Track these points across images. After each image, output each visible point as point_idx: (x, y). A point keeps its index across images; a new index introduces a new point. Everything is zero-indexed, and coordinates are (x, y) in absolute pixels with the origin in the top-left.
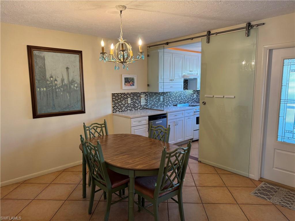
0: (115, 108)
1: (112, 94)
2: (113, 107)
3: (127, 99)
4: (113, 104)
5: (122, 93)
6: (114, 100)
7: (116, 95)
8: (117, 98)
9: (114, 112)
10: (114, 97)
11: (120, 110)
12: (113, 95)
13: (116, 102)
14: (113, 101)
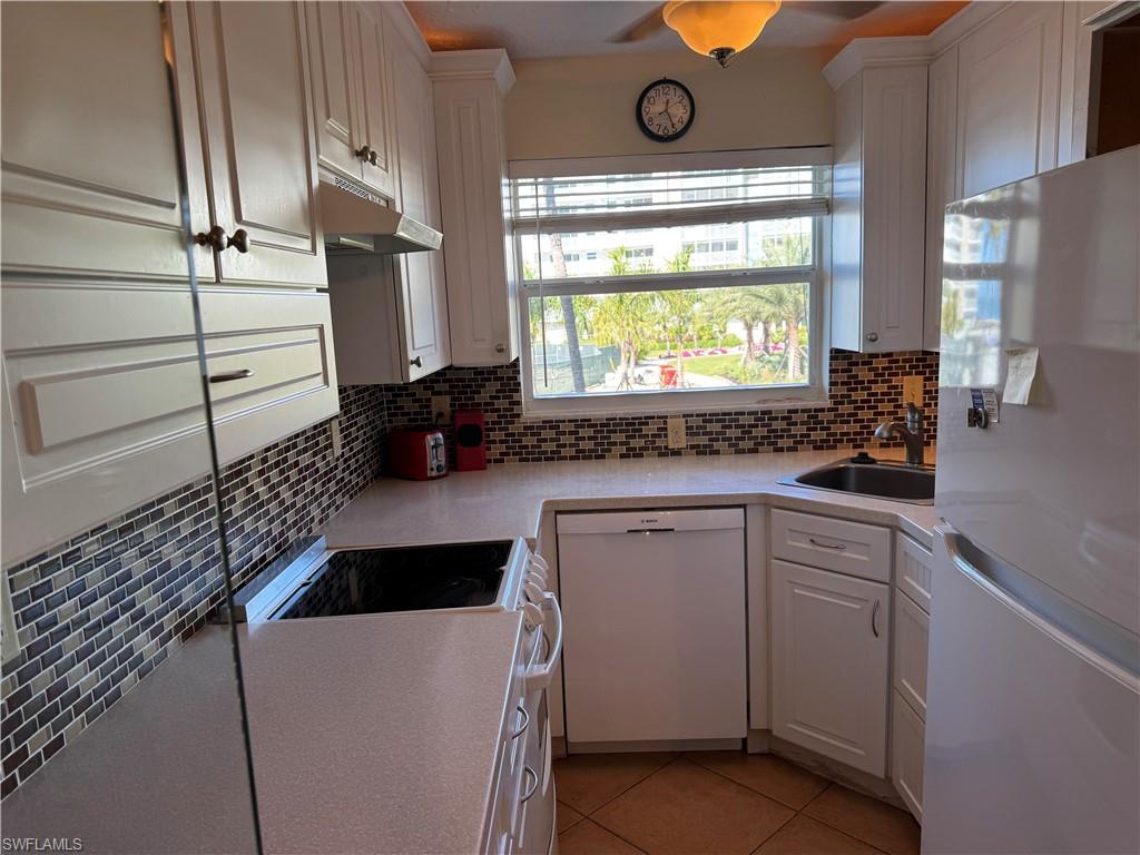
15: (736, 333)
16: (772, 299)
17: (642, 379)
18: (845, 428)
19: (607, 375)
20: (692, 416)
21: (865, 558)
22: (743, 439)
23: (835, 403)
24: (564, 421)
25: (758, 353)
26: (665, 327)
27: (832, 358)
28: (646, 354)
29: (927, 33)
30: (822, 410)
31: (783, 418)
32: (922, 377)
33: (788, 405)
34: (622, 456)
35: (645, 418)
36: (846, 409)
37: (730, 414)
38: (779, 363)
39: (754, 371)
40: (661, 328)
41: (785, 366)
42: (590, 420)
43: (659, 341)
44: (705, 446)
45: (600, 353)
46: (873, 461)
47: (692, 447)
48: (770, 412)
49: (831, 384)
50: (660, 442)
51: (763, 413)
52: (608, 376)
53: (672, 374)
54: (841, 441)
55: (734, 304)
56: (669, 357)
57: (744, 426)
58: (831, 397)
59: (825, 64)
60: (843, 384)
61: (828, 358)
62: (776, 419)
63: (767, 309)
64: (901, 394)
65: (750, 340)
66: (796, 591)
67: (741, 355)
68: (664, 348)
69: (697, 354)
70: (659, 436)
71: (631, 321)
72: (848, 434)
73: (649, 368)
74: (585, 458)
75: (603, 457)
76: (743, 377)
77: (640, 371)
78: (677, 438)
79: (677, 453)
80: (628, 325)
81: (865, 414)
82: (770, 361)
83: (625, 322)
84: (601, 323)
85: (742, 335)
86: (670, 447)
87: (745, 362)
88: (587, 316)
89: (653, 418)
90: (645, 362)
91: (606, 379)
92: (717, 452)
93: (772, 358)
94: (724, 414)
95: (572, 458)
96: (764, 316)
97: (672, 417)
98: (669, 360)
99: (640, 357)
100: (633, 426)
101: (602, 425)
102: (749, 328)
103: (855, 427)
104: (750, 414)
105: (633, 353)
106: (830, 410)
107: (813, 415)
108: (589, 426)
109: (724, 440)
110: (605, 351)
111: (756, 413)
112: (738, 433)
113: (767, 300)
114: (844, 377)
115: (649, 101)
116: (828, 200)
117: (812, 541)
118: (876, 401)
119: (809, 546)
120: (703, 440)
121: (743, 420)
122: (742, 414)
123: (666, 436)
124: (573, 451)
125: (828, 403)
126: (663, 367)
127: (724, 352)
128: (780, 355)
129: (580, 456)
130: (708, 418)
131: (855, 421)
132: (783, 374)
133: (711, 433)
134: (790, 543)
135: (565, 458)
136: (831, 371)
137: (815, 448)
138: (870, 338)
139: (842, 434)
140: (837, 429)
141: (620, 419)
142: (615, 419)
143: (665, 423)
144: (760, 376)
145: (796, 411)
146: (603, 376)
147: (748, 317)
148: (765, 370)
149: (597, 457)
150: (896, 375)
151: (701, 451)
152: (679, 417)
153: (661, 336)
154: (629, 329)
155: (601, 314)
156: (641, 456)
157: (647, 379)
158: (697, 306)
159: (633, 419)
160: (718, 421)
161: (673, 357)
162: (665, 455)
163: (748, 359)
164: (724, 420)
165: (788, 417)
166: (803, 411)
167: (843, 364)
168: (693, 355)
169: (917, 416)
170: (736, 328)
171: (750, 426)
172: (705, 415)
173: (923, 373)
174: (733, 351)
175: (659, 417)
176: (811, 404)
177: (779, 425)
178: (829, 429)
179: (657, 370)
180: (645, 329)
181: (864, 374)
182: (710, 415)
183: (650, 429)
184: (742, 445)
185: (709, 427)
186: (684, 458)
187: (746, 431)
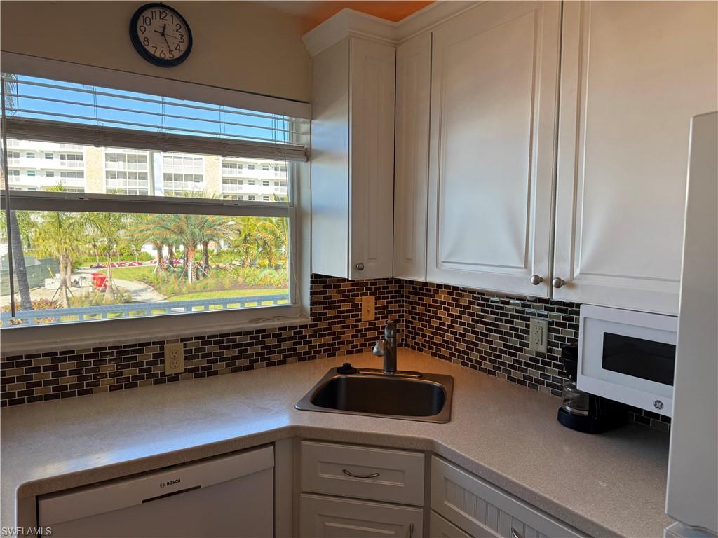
15: (148, 252)
16: (176, 230)
17: (77, 283)
18: (322, 341)
19: (46, 280)
20: (191, 339)
21: (398, 484)
22: (239, 358)
23: (315, 320)
24: (38, 356)
25: (166, 266)
26: (95, 246)
27: (312, 282)
28: (80, 264)
29: (396, 21)
30: (305, 326)
31: (275, 336)
32: (373, 297)
33: (278, 323)
34: (112, 389)
35: (140, 345)
36: (323, 324)
37: (228, 335)
38: (182, 273)
39: (163, 277)
40: (91, 246)
41: (186, 275)
42: (73, 352)
43: (90, 255)
44: (203, 368)
45: (40, 263)
46: (355, 371)
47: (191, 370)
48: (263, 331)
49: (312, 304)
50: (155, 370)
51: (258, 332)
52: (48, 281)
53: (103, 279)
54: (319, 352)
55: (149, 232)
56: (98, 267)
57: (240, 345)
58: (312, 315)
59: (304, 33)
60: (321, 303)
61: (309, 282)
62: (269, 336)
63: (173, 237)
64: (360, 310)
65: (160, 256)
66: (327, 524)
67: (155, 267)
68: (94, 261)
69: (120, 265)
70: (155, 363)
71: (67, 240)
72: (324, 345)
73: (83, 275)
74: (64, 396)
75: (88, 392)
76: (156, 282)
77: (76, 277)
78: (175, 362)
79: (175, 378)
80: (65, 243)
81: (336, 328)
82: (174, 271)
83: (63, 241)
84: (41, 240)
85: (154, 253)
86: (167, 373)
87: (157, 271)
88: (30, 235)
89: (148, 344)
90: (79, 271)
91: (46, 283)
92: (215, 373)
93: (176, 269)
94: (222, 335)
95: (48, 398)
96: (171, 242)
97: (169, 342)
98: (98, 270)
99: (75, 267)
100: (127, 353)
101: (88, 356)
102: (159, 249)
103: (329, 339)
104: (246, 333)
105: (69, 264)
106: (311, 326)
107: (298, 331)
108: (71, 359)
109: (222, 360)
110: (44, 262)
111: (251, 332)
112: (235, 352)
113: (173, 231)
114: (320, 298)
115: (145, 21)
116: (306, 149)
117: (344, 471)
118: (344, 317)
119: (341, 477)
120: (201, 363)
121: (241, 340)
122: (240, 334)
123: (163, 362)
124: (50, 390)
125: (309, 321)
126: (94, 274)
127: (140, 264)
128: (181, 268)
129: (60, 393)
130: (205, 340)
131: (329, 334)
132: (184, 280)
133: (210, 355)
134: (321, 475)
135: (39, 399)
136: (312, 293)
137: (300, 360)
138: (358, 268)
139: (321, 346)
140: (317, 341)
141: (110, 348)
142: (105, 348)
143: (162, 348)
144: (168, 281)
145: (284, 329)
146: (43, 281)
147: (158, 241)
148: (172, 277)
149: (81, 393)
150: (357, 295)
151: (198, 373)
152: (176, 341)
153: (91, 252)
154: (65, 246)
155: (40, 234)
156: (135, 385)
157: (82, 283)
158: (122, 232)
159: (125, 347)
160: (216, 343)
161: (101, 267)
162: (163, 382)
163: (159, 270)
164: (222, 342)
165: (279, 334)
166: (291, 328)
167: (320, 287)
168: (117, 266)
169: (392, 332)
170: (149, 249)
171: (247, 345)
172: (204, 337)
173: (374, 294)
174: (146, 264)
175: (155, 343)
176: (297, 322)
177: (271, 342)
178: (310, 342)
179: (90, 277)
180: (80, 247)
181: (335, 295)
182: (209, 337)
183: (146, 356)
184: (239, 363)
185: (208, 349)
186: (181, 383)
187: (242, 349)
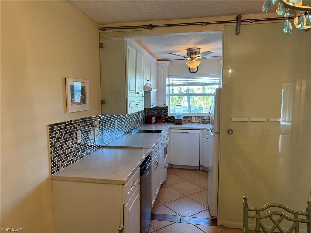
0: (56, 159)
1: (50, 126)
2: (51, 158)
3: (76, 133)
4: (51, 153)
5: (68, 122)
6: (54, 140)
7: (56, 128)
8: (58, 135)
9: (54, 172)
10: (53, 134)
11: (65, 163)
12: (51, 128)
13: (57, 144)
14: (51, 144)
20: (196, 117)
44: (198, 122)
47: (196, 122)
50: (190, 121)
51: (208, 117)
78: (193, 120)
79: (193, 123)
89: (189, 117)
92: (200, 123)
94: (202, 117)
97: (193, 117)
100: (186, 118)
104: (206, 117)
109: (201, 121)
112: (204, 120)
121: (205, 118)
130: (199, 117)
141: (184, 117)
143: (191, 118)
156: (187, 123)
162: (191, 123)
183: (189, 119)
184: (204, 122)
185: (199, 119)
186: (194, 124)
187: (205, 120)
